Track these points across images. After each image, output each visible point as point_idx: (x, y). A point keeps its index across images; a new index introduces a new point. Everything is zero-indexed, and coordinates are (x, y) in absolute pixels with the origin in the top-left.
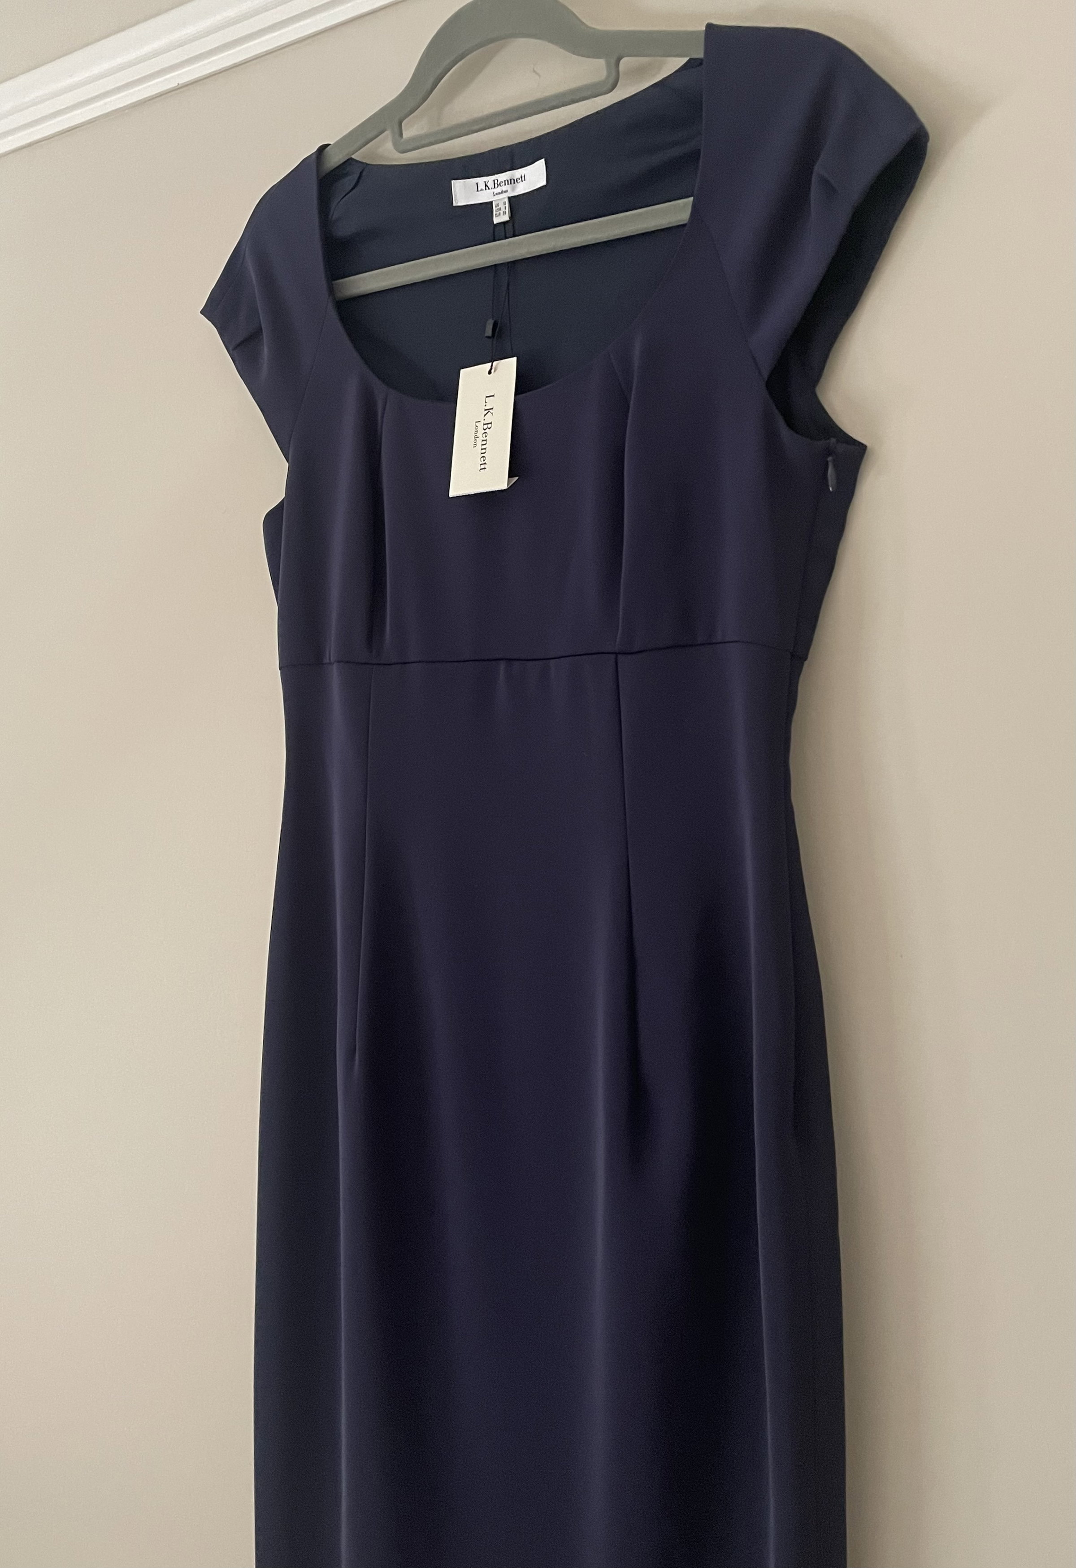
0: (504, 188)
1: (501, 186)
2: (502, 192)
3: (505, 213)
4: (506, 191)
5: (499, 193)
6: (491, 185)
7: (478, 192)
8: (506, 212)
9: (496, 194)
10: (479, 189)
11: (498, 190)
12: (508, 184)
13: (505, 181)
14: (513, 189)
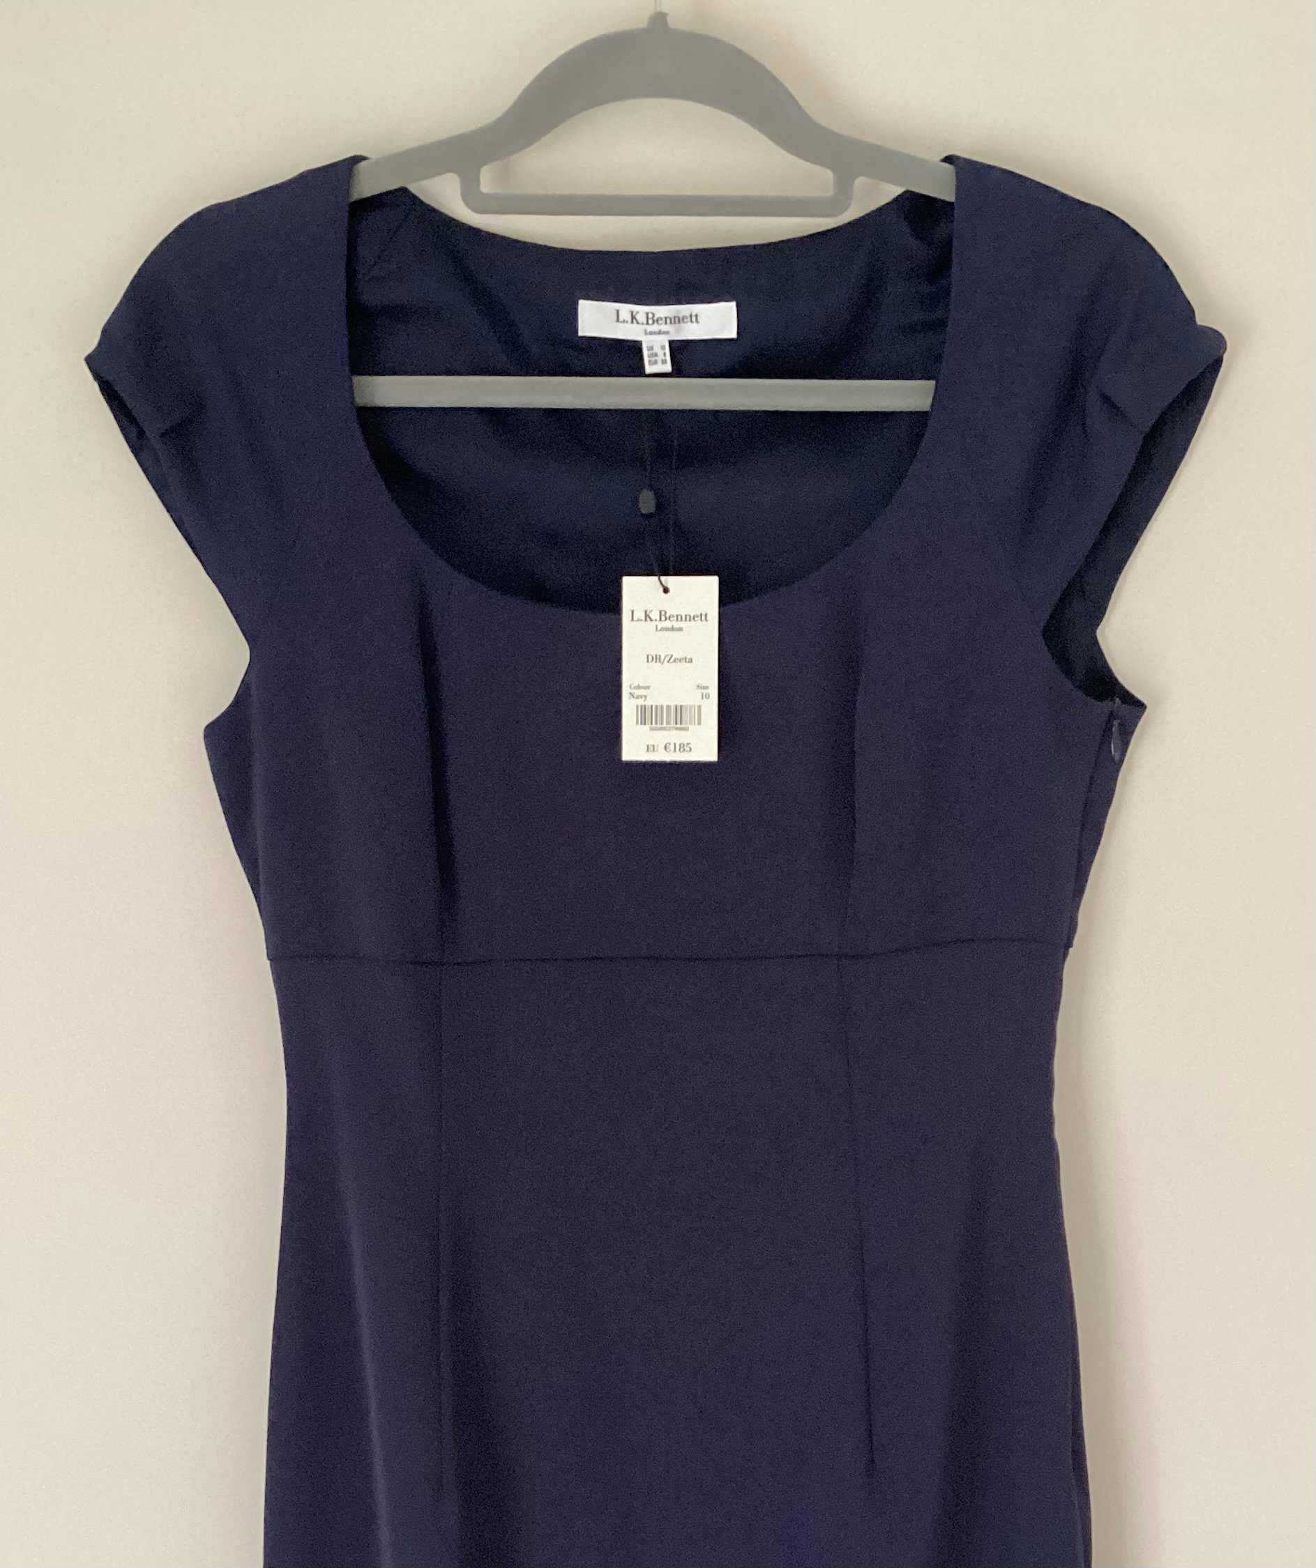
0: (664, 328)
1: (658, 323)
2: (660, 333)
3: (664, 362)
4: (667, 333)
5: (655, 333)
6: (641, 318)
7: (618, 323)
8: (666, 360)
9: (651, 333)
10: (621, 319)
11: (655, 328)
12: (671, 323)
13: (666, 318)
14: (678, 331)
